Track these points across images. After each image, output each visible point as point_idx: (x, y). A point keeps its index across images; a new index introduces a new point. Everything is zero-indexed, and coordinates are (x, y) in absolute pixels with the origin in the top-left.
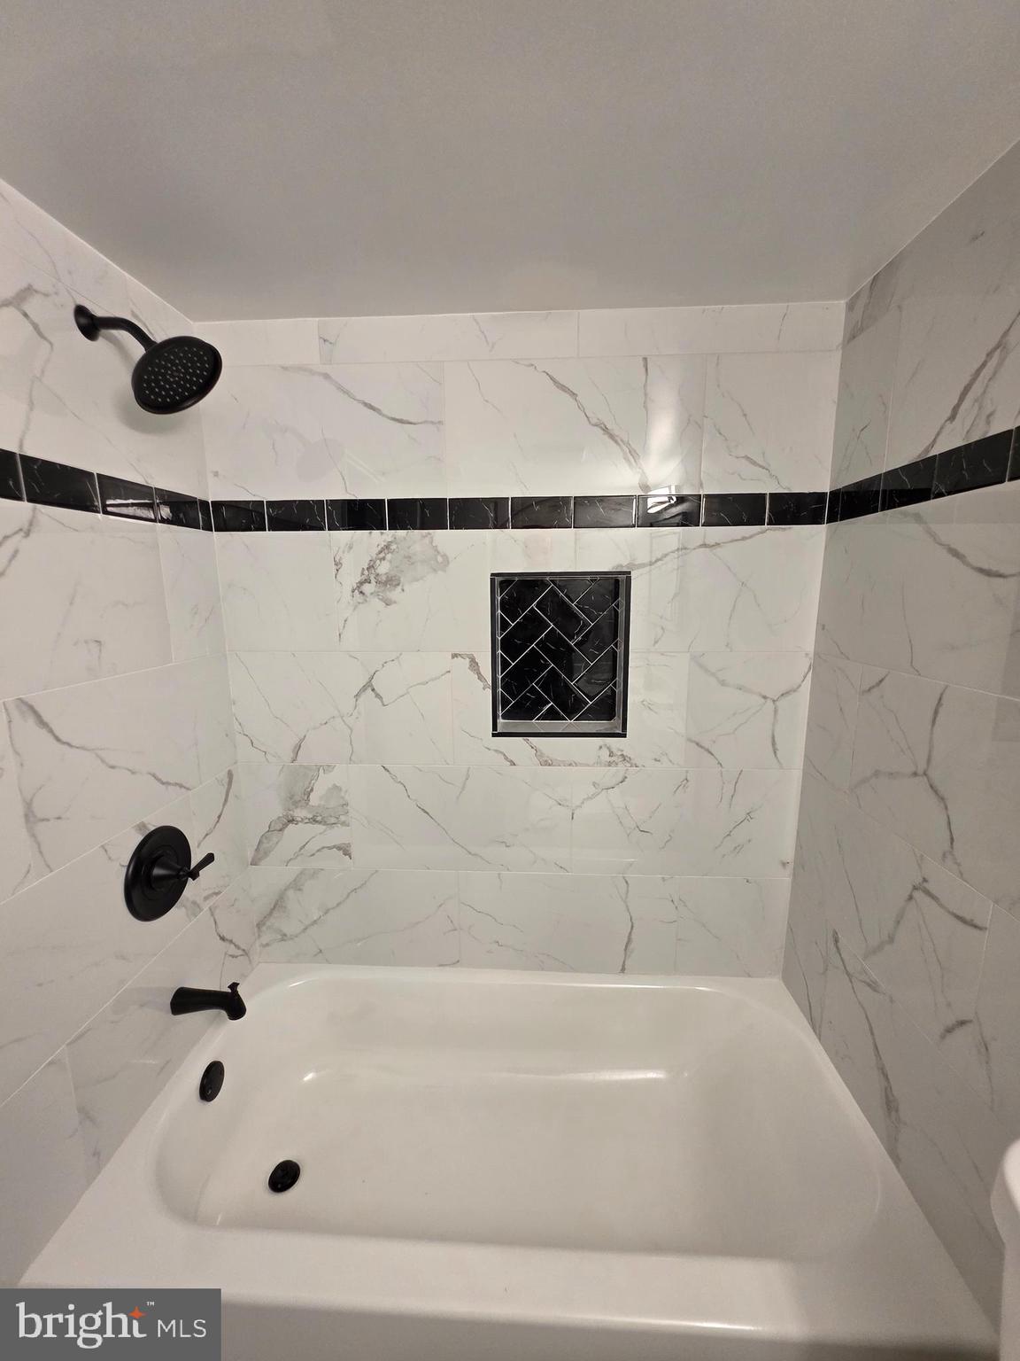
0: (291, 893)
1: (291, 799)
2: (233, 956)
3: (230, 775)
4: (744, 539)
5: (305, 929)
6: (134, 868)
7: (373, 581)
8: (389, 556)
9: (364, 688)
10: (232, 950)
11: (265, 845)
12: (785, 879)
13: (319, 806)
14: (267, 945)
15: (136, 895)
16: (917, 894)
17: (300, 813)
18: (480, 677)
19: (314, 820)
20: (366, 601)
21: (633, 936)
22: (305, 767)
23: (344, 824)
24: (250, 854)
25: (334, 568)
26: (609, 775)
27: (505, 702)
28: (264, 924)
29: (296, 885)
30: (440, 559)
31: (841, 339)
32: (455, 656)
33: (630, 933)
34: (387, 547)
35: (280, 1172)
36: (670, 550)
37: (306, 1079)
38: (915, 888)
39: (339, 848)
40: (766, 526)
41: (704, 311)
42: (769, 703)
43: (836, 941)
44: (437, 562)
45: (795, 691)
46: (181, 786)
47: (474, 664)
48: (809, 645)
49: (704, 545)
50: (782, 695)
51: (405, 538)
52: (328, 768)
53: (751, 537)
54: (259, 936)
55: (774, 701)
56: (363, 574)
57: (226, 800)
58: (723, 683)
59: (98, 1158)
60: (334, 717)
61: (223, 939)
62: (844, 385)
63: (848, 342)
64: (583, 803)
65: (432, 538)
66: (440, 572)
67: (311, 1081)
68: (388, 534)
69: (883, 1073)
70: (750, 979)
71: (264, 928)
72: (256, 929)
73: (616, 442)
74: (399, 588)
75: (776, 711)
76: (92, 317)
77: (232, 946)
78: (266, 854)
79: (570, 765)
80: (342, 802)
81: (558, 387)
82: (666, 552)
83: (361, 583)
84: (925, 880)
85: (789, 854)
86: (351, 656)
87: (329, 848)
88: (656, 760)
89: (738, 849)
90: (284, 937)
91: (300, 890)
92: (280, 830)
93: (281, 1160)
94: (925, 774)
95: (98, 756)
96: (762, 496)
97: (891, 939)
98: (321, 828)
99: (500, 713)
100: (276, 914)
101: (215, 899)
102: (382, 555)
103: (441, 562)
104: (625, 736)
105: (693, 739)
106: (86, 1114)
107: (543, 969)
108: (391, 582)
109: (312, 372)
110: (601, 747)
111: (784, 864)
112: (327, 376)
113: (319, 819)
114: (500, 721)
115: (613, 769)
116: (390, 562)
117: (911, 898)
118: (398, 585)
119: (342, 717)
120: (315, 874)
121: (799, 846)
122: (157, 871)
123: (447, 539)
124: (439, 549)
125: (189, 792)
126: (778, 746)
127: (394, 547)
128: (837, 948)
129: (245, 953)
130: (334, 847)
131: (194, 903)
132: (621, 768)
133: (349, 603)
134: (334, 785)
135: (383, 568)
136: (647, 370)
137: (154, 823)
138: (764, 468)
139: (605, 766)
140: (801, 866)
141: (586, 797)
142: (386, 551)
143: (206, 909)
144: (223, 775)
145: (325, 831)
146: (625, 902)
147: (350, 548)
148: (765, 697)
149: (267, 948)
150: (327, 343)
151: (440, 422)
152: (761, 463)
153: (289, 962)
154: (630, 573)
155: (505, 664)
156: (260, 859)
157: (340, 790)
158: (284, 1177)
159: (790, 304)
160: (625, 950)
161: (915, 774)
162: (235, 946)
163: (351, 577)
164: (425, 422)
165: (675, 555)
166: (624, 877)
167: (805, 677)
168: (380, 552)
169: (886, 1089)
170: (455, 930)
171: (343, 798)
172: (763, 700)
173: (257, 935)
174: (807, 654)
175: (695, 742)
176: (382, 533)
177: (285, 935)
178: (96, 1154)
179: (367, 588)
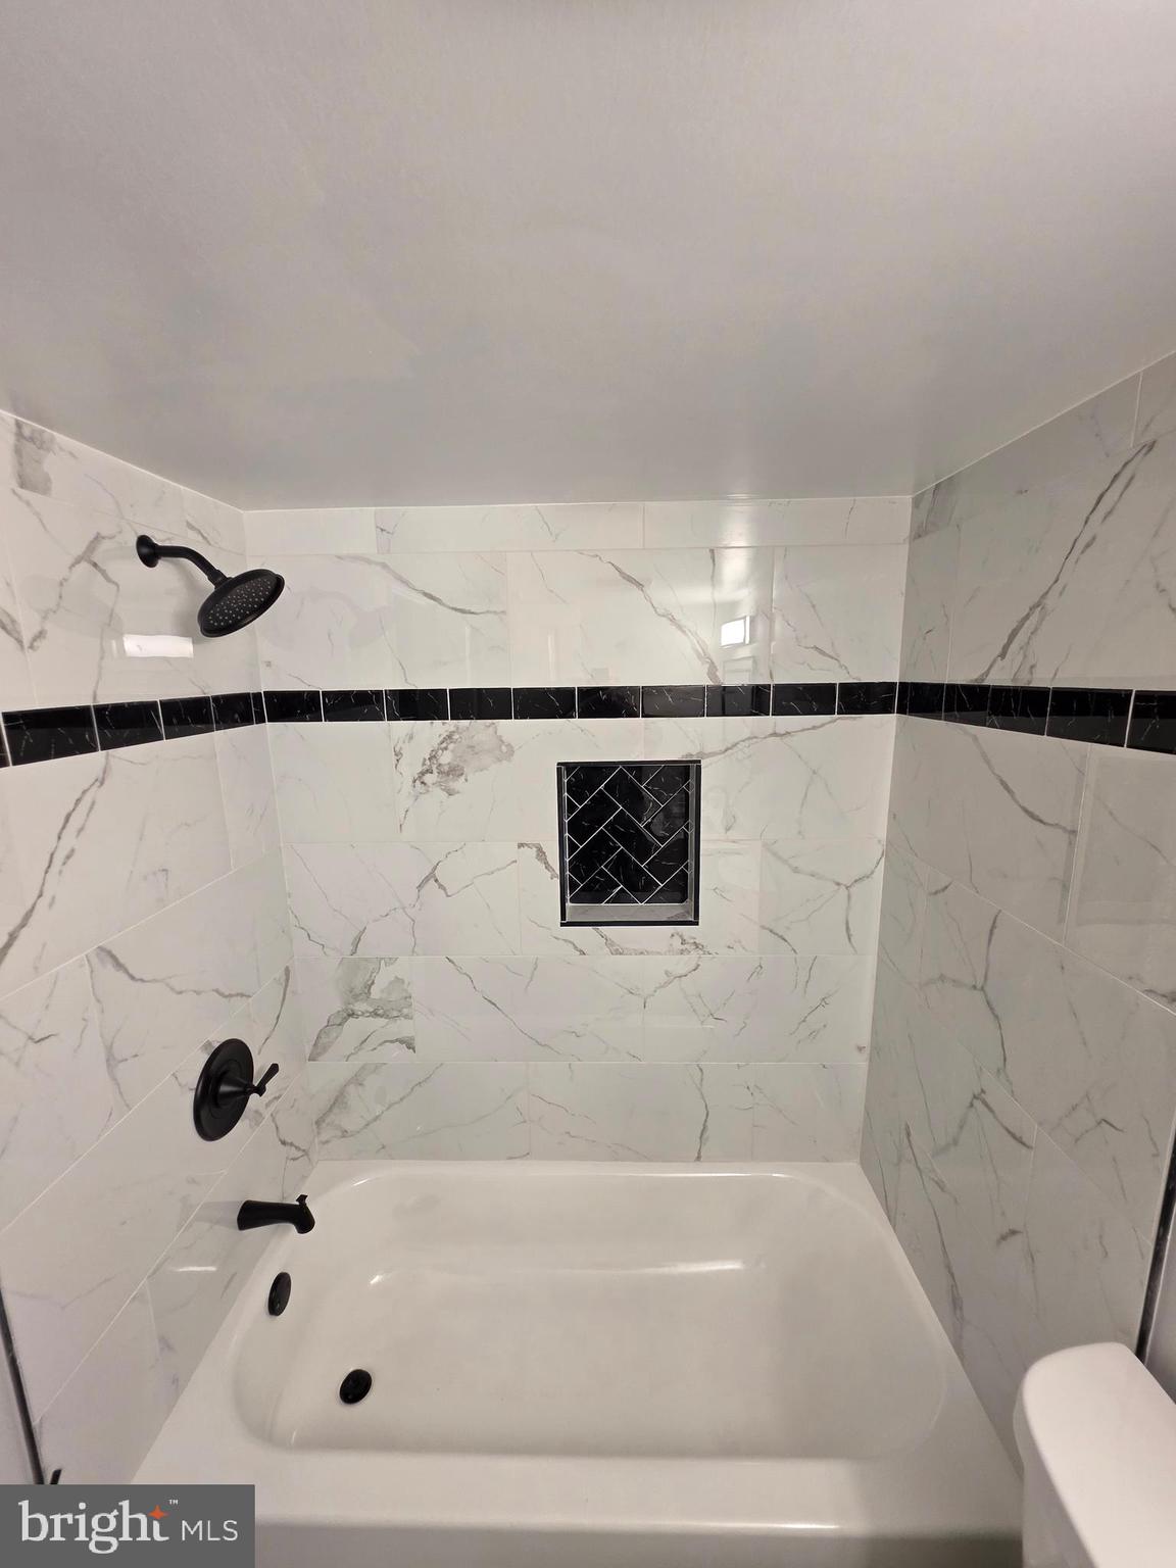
0: (351, 1089)
1: (351, 992)
2: (294, 1159)
3: (287, 971)
4: (814, 728)
5: (367, 1125)
6: (203, 1087)
7: (435, 771)
8: (451, 746)
9: (427, 879)
10: (294, 1153)
11: (324, 1040)
12: (862, 1063)
13: (380, 999)
14: (327, 1142)
15: (204, 1114)
16: (977, 1103)
17: (359, 1007)
18: (548, 866)
19: (375, 1014)
20: (428, 791)
21: (708, 1124)
22: (366, 960)
23: (407, 1017)
24: (308, 1049)
25: (394, 758)
26: (681, 964)
27: (573, 886)
28: (324, 1121)
29: (357, 1080)
30: (504, 748)
31: (908, 534)
32: (521, 845)
33: (706, 1121)
34: (450, 737)
35: (351, 1382)
36: (740, 739)
37: (372, 1282)
38: (975, 1097)
39: (401, 1041)
40: (836, 716)
41: (771, 503)
42: (843, 891)
43: (908, 1135)
44: (501, 751)
45: (868, 877)
46: (242, 995)
47: (541, 854)
48: (882, 833)
49: (775, 734)
50: (856, 881)
51: (468, 728)
52: (391, 961)
53: (822, 725)
54: (319, 1133)
55: (847, 888)
56: (424, 764)
57: (284, 999)
58: (796, 870)
59: (177, 1384)
60: (395, 909)
61: (284, 1143)
62: (911, 579)
63: (915, 538)
64: (655, 991)
65: (496, 727)
66: (504, 762)
67: (378, 1284)
68: (451, 724)
69: (949, 1271)
70: (827, 1164)
71: (324, 1125)
72: (315, 1127)
73: (684, 632)
74: (463, 778)
75: (849, 897)
76: (154, 546)
77: (293, 1148)
78: (325, 1049)
79: (642, 953)
80: (404, 994)
81: (624, 578)
82: (736, 741)
83: (423, 774)
84: (983, 1091)
85: (865, 1039)
86: (412, 847)
87: (392, 1042)
88: (729, 947)
89: (813, 1034)
90: (345, 1133)
91: (360, 1084)
92: (340, 1025)
93: (351, 1370)
94: (982, 989)
95: (167, 985)
96: (832, 686)
97: (955, 1142)
98: (382, 1021)
99: (568, 897)
100: (336, 1110)
101: (276, 1103)
102: (444, 745)
103: (505, 751)
104: (697, 924)
105: (767, 926)
106: (166, 1344)
107: (616, 1160)
108: (454, 772)
109: (369, 562)
110: (673, 935)
111: (860, 1049)
112: (384, 566)
113: (380, 1012)
114: (568, 904)
115: (686, 957)
116: (452, 751)
117: (972, 1105)
118: (462, 774)
119: (404, 908)
120: (377, 1068)
121: (875, 1032)
122: (224, 1088)
123: (511, 728)
124: (503, 739)
125: (250, 1000)
126: (852, 932)
127: (456, 736)
128: (909, 1141)
129: (306, 1153)
130: (397, 1040)
131: (257, 1112)
132: (694, 955)
133: (410, 793)
134: (396, 977)
135: (446, 758)
136: (714, 561)
137: (218, 1038)
138: (832, 658)
139: (677, 954)
140: (877, 1051)
141: (658, 985)
142: (448, 741)
143: (267, 1116)
144: (280, 973)
145: (387, 1024)
146: (699, 1089)
147: (411, 738)
148: (838, 884)
149: (326, 1146)
150: (384, 533)
151: (503, 612)
152: (832, 654)
153: (351, 1159)
154: (700, 761)
155: (573, 847)
156: (319, 1054)
157: (403, 982)
158: (356, 1387)
159: (857, 498)
160: (701, 1138)
161: (974, 987)
162: (296, 1147)
163: (411, 766)
164: (488, 612)
165: (747, 743)
166: (698, 1065)
167: (878, 863)
168: (442, 742)
169: (952, 1286)
170: (525, 1122)
171: (406, 991)
172: (836, 887)
173: (316, 1131)
174: (879, 841)
175: (767, 929)
176: (443, 724)
177: (346, 1131)
178: (175, 1381)
179: (428, 778)
